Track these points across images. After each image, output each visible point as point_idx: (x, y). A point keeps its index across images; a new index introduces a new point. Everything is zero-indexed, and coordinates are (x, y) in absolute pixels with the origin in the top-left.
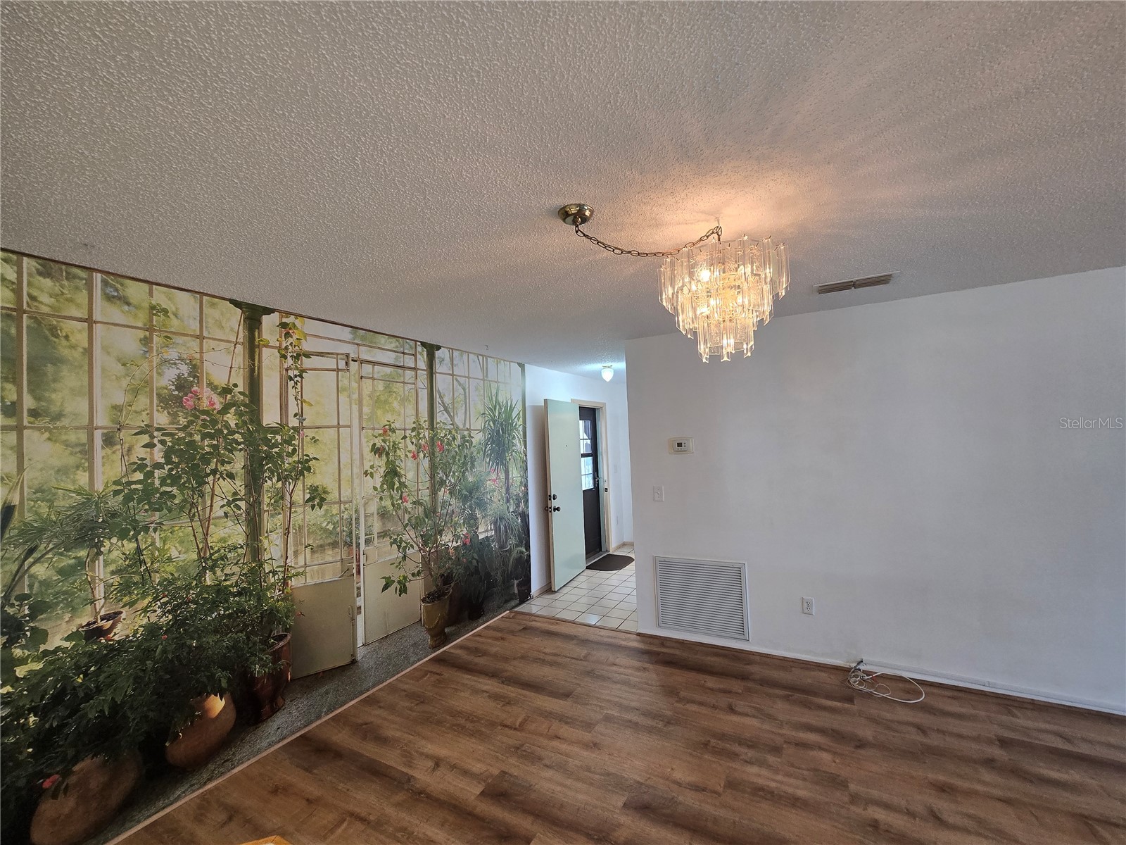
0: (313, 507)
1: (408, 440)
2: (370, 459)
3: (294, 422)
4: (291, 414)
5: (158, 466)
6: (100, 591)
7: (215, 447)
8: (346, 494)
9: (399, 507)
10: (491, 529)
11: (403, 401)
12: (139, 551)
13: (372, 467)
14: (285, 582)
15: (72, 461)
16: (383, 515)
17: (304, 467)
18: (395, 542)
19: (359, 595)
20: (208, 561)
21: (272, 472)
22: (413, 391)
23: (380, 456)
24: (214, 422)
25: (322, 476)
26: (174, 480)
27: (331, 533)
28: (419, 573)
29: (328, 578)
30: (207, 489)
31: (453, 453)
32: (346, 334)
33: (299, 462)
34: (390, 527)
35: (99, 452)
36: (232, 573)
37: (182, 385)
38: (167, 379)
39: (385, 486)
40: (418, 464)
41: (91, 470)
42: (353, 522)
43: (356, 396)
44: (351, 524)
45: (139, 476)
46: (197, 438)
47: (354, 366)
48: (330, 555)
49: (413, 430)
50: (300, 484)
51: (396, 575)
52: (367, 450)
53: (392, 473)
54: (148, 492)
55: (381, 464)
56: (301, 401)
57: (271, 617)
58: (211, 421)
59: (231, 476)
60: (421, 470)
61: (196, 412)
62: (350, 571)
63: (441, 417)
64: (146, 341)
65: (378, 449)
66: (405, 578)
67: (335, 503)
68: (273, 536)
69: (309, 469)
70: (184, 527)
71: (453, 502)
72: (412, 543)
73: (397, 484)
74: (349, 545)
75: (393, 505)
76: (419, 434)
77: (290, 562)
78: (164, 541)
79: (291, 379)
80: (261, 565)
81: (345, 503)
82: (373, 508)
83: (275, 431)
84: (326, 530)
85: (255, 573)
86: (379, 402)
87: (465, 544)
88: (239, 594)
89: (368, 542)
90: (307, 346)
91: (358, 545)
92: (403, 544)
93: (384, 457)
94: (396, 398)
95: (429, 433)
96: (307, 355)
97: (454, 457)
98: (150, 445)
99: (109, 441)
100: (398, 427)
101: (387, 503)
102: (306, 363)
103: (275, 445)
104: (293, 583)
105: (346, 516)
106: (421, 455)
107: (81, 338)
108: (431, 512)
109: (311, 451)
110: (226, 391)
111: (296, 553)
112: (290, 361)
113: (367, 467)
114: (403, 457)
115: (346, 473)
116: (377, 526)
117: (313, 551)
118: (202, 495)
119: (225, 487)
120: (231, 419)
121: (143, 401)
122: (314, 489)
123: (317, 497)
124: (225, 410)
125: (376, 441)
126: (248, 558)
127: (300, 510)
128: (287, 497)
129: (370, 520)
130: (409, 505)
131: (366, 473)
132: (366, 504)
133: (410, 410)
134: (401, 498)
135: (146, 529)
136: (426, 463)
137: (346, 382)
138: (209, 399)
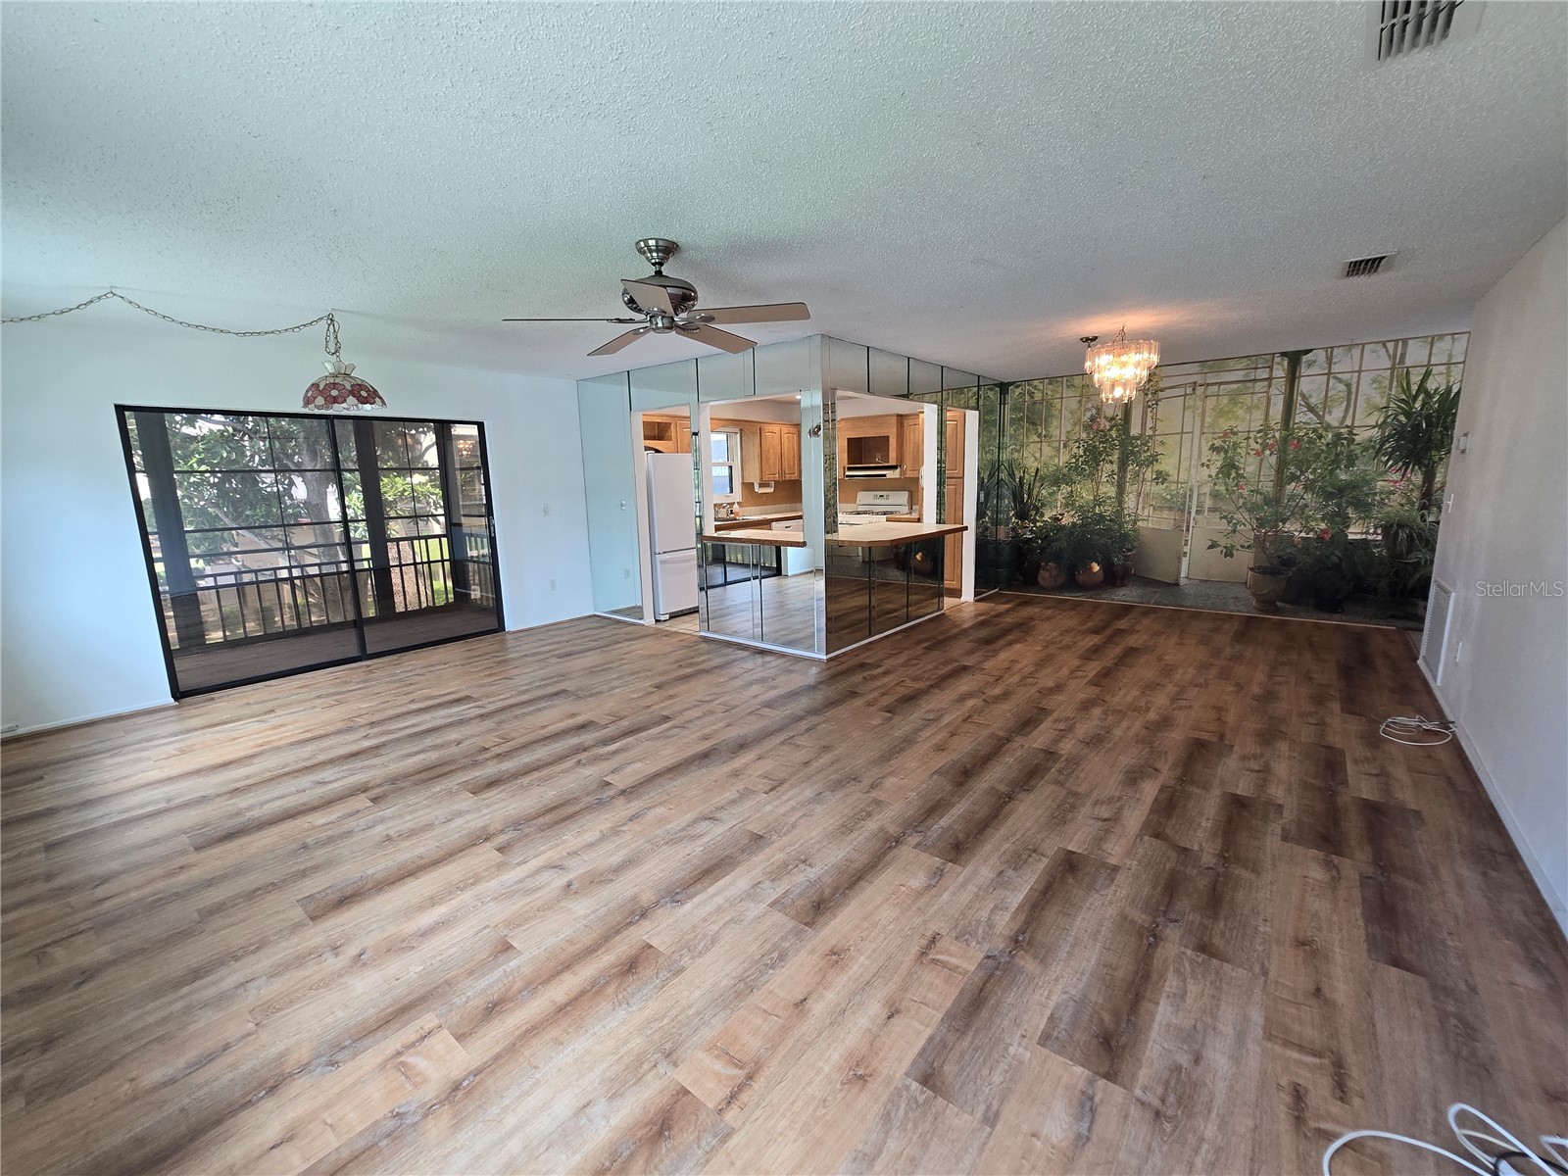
0: (1157, 483)
1: (1251, 441)
2: (1206, 455)
3: (1149, 432)
4: (1148, 427)
5: (1081, 456)
6: (1059, 504)
7: (1105, 448)
8: (1183, 477)
9: (1233, 492)
10: (1375, 533)
11: (1249, 410)
12: (1072, 491)
13: (1209, 461)
14: (1135, 522)
15: (1054, 453)
16: (1215, 495)
17: (1154, 459)
18: (1225, 517)
19: (1186, 545)
20: (1098, 502)
21: (1133, 461)
22: (1264, 400)
23: (1218, 453)
24: (1105, 435)
25: (1167, 465)
26: (1085, 462)
27: (1169, 500)
28: (1248, 547)
29: (1163, 527)
30: (1100, 468)
31: (1316, 451)
32: (1196, 368)
33: (1150, 456)
34: (1220, 505)
35: (1062, 451)
36: (1108, 510)
37: (1093, 419)
38: (1086, 418)
39: (1220, 476)
40: (1261, 461)
41: (1059, 457)
42: (1186, 497)
43: (1200, 411)
44: (1185, 497)
45: (1074, 460)
46: (1097, 443)
47: (1200, 390)
48: (1166, 514)
49: (1259, 432)
50: (1150, 468)
51: (1223, 542)
52: (1205, 448)
53: (1229, 467)
54: (1077, 467)
55: (1218, 460)
56: (1155, 419)
57: (1126, 536)
58: (1104, 436)
59: (1111, 462)
60: (1265, 464)
61: (1098, 431)
62: (1181, 528)
63: (1301, 416)
64: (1080, 402)
65: (1217, 448)
66: (1233, 546)
67: (1174, 482)
68: (1131, 496)
69: (1157, 461)
70: (1089, 484)
71: (1308, 496)
72: (1244, 521)
73: (1233, 475)
74: (1183, 511)
75: (1227, 489)
76: (1266, 434)
77: (1140, 512)
78: (1081, 488)
79: (1150, 407)
80: (1123, 510)
81: (1182, 483)
82: (1206, 489)
83: (1136, 438)
84: (1165, 498)
85: (1119, 513)
86: (1221, 413)
87: (1320, 539)
88: (1110, 521)
89: (1198, 512)
90: (1162, 385)
91: (1189, 513)
92: (1234, 521)
93: (1222, 454)
94: (1242, 407)
95: (1281, 434)
96: (1162, 390)
97: (1317, 456)
98: (1079, 447)
99: (1065, 446)
100: (1240, 430)
101: (1222, 488)
102: (1161, 395)
103: (1136, 447)
104: (1140, 523)
105: (1181, 492)
106: (1268, 452)
107: (1058, 406)
108: (1274, 501)
109: (1159, 450)
110: (1113, 419)
111: (1143, 508)
112: (1150, 396)
113: (1204, 460)
114: (1243, 454)
115: (1185, 464)
116: (1208, 503)
117: (1154, 509)
118: (1097, 471)
119: (1108, 467)
120: (1114, 434)
121: (1077, 428)
122: (1159, 473)
123: (1161, 478)
124: (1111, 429)
125: (1215, 442)
126: (1116, 504)
127: (1148, 484)
128: (1141, 475)
129: (1202, 498)
130: (1245, 492)
131: (1203, 465)
132: (1199, 486)
133: (1258, 416)
134: (1236, 485)
135: (1075, 483)
136: (1273, 460)
137: (1192, 402)
138: (1105, 424)
